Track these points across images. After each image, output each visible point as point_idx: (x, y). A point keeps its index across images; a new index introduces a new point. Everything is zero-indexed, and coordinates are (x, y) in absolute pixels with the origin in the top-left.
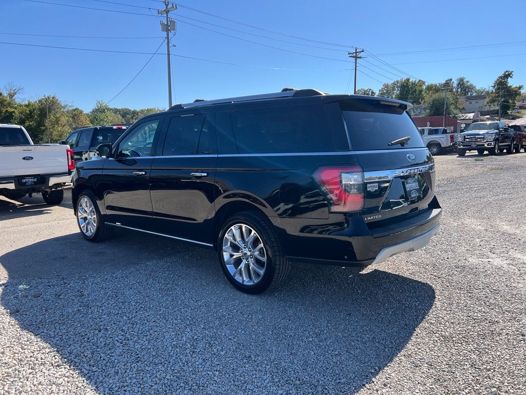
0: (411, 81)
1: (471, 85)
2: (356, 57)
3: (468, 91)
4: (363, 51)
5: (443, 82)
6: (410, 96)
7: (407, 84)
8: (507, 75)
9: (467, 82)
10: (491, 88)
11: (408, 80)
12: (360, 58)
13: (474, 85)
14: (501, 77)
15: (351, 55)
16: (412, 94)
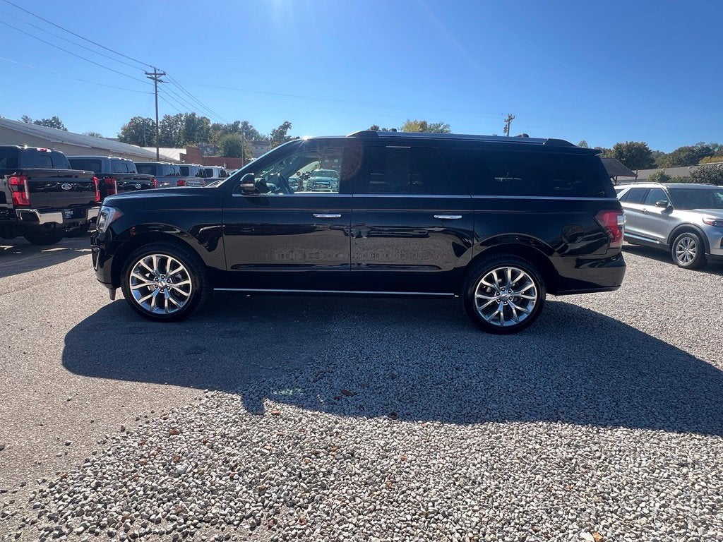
0: (196, 116)
1: (255, 130)
2: (156, 80)
3: (252, 136)
4: (164, 74)
5: (232, 123)
6: (197, 133)
7: (193, 119)
8: (286, 126)
9: (251, 127)
10: (270, 136)
11: (194, 114)
12: (161, 81)
13: (257, 130)
14: (281, 127)
15: (149, 76)
16: (199, 131)
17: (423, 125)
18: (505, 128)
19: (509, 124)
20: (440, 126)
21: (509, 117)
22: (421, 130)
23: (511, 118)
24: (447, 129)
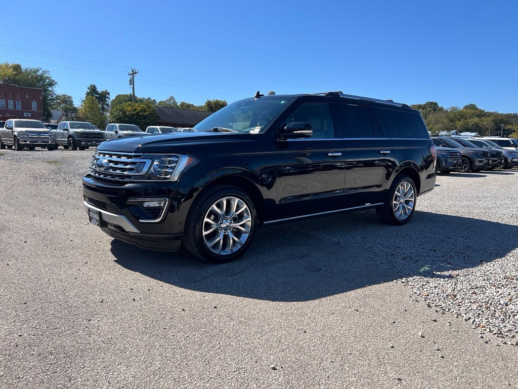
17: (17, 68)
18: (130, 81)
19: (133, 77)
20: (37, 71)
21: (133, 71)
22: (14, 73)
23: (134, 73)
24: (47, 75)
